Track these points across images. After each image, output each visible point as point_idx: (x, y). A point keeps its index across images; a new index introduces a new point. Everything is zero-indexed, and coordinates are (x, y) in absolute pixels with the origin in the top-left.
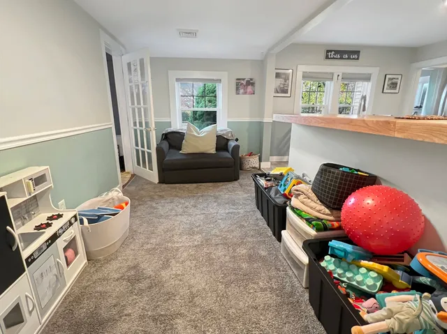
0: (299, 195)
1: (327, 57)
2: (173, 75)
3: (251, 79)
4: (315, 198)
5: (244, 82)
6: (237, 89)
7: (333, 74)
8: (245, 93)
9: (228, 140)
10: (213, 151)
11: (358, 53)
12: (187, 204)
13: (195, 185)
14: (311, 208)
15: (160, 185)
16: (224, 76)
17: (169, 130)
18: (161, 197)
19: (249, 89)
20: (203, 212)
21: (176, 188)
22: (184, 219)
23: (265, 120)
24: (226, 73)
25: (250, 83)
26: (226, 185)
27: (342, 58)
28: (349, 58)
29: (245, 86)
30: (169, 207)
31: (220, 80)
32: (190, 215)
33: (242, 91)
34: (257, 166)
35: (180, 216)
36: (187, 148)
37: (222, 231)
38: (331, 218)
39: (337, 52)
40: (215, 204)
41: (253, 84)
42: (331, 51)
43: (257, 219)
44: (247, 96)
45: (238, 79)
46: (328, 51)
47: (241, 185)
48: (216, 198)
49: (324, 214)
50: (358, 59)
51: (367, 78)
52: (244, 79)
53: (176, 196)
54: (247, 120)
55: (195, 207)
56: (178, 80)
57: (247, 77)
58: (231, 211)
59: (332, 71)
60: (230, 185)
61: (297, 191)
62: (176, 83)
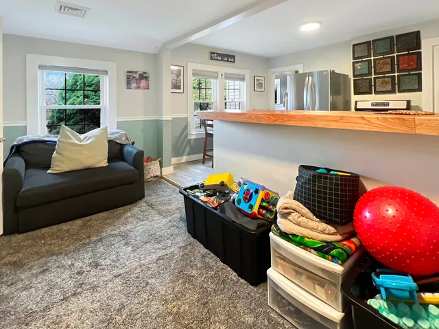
0: (289, 214)
1: (211, 58)
2: (33, 60)
3: (145, 73)
4: (310, 214)
5: (137, 76)
6: (129, 83)
7: (217, 73)
8: (138, 88)
9: (122, 146)
10: (104, 163)
11: (233, 57)
12: (78, 264)
13: (79, 222)
14: (312, 229)
15: (6, 238)
16: (111, 66)
17: (25, 139)
18: (18, 265)
19: (143, 83)
20: (115, 272)
21: (42, 237)
22: (85, 301)
23: (165, 118)
24: (115, 64)
25: (144, 77)
26: (130, 210)
27: (222, 60)
28: (228, 61)
29: (136, 79)
30: (40, 284)
31: (107, 72)
32: (94, 288)
33: (134, 85)
34: (159, 174)
35: (74, 299)
36: (62, 163)
37: (166, 301)
38: (338, 237)
39: (219, 55)
40: (130, 249)
41: (147, 78)
42: (214, 53)
43: (203, 256)
44: (140, 92)
45: (128, 72)
46: (212, 53)
47: (151, 206)
48: (125, 237)
49: (329, 234)
50: (234, 62)
51: (242, 79)
52: (136, 72)
53: (51, 254)
54: (142, 118)
55: (97, 265)
56: (41, 67)
57: (140, 70)
58: (160, 254)
59: (216, 71)
60: (135, 210)
61: (286, 208)
62: (39, 72)
